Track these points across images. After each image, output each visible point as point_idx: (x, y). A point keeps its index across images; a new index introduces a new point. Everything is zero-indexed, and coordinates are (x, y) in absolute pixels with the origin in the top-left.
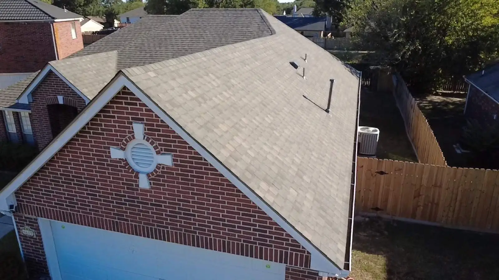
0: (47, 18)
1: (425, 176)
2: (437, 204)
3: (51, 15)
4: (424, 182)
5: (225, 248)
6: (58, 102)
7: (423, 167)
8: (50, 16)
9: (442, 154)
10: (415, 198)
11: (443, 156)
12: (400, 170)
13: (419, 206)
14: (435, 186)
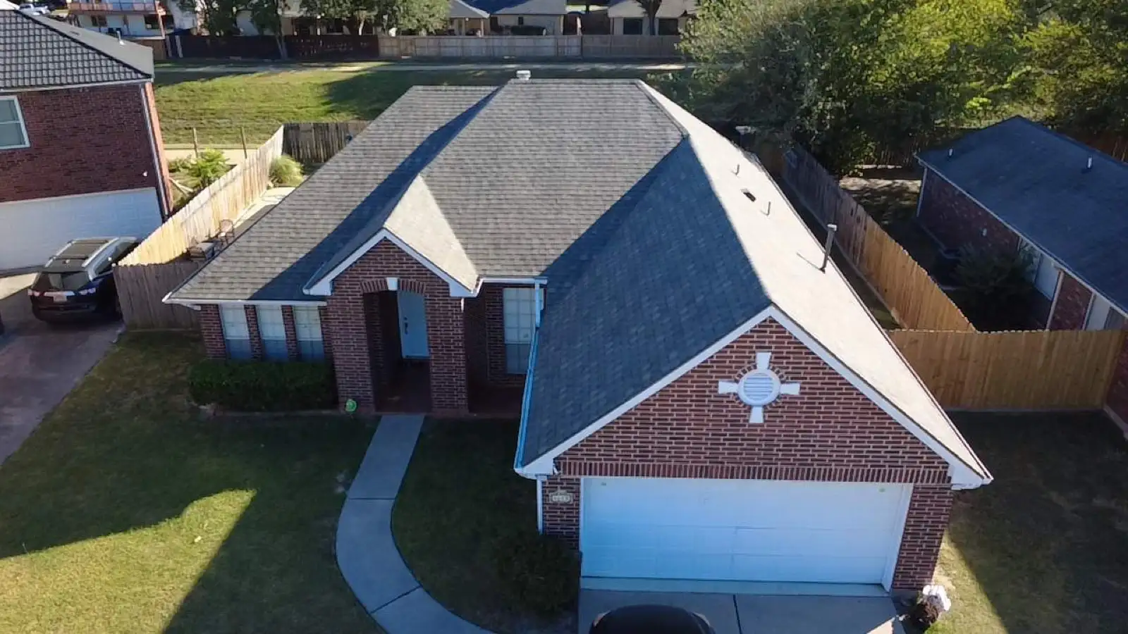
0: (128, 76)
1: (949, 348)
2: (962, 383)
3: (140, 69)
4: (947, 356)
5: (847, 477)
6: (387, 287)
7: (947, 333)
8: (137, 71)
9: (961, 313)
10: (934, 377)
11: (963, 316)
12: (916, 341)
13: (940, 387)
14: (961, 359)
